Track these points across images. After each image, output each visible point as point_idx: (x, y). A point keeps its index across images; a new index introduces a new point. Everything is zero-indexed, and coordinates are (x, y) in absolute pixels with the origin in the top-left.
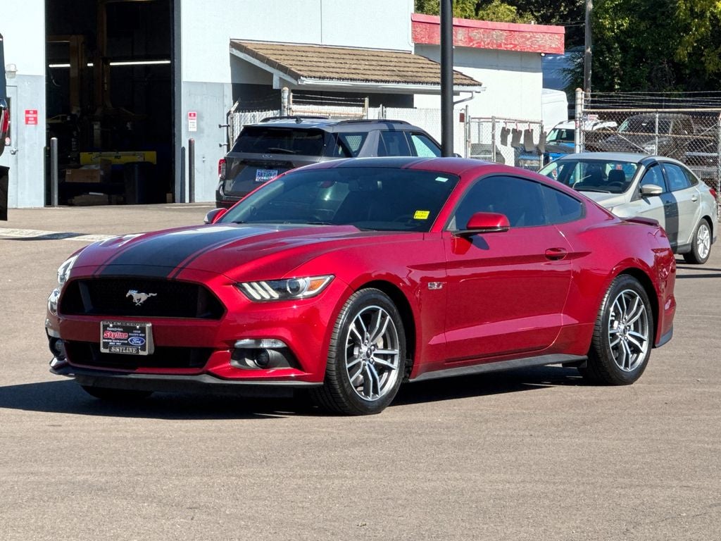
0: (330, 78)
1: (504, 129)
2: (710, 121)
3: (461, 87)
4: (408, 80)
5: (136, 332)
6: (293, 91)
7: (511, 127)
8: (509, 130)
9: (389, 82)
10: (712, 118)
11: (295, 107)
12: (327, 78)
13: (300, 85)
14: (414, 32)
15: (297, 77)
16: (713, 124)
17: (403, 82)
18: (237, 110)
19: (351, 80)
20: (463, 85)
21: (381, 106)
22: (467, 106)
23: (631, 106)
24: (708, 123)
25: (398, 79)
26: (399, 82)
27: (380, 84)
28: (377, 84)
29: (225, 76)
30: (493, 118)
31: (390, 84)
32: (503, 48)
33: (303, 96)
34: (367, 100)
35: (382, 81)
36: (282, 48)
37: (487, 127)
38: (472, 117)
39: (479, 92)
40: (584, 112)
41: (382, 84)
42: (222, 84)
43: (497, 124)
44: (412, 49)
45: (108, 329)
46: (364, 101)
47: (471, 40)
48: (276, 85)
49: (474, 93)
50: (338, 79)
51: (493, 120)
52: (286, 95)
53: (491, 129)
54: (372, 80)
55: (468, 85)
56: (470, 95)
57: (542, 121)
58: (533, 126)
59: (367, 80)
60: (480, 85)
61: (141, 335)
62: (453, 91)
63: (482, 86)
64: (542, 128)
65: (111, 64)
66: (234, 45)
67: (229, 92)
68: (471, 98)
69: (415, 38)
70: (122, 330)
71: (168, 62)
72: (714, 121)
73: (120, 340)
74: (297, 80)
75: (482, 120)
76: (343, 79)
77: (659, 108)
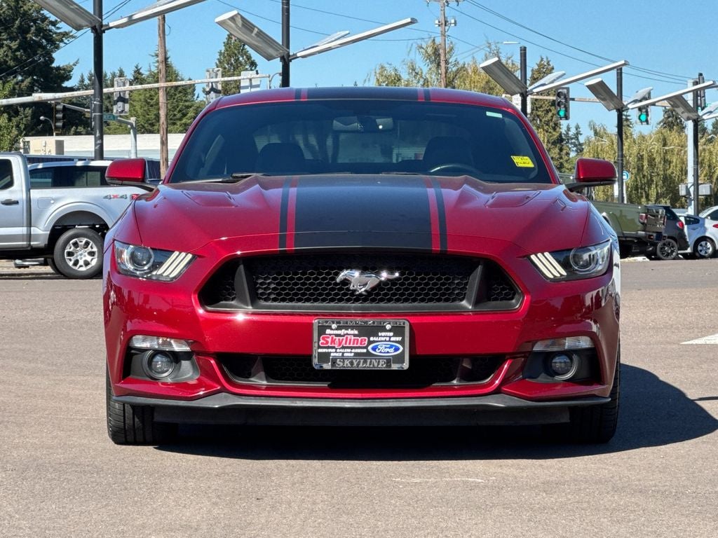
5: (383, 334)
45: (328, 331)
61: (393, 339)
70: (356, 332)
73: (352, 348)
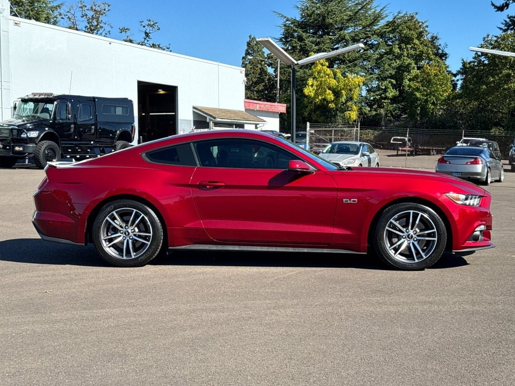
6: (214, 123)
11: (214, 128)
13: (216, 121)
14: (245, 105)
15: (215, 118)
18: (195, 128)
26: (241, 120)
29: (191, 117)
32: (269, 110)
33: (217, 124)
34: (234, 126)
35: (238, 120)
36: (208, 109)
42: (190, 120)
44: (244, 110)
47: (260, 108)
48: (208, 121)
52: (211, 124)
55: (262, 122)
56: (263, 125)
60: (266, 122)
65: (151, 114)
66: (194, 108)
67: (192, 123)
69: (245, 107)
71: (174, 113)
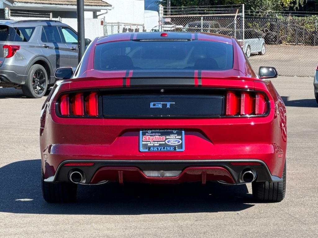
0: (31, 3)
1: (124, 28)
2: (230, 21)
3: (101, 7)
4: (73, 4)
6: (11, 10)
7: (127, 27)
8: (127, 29)
9: (62, 5)
10: (231, 19)
11: (12, 18)
12: (29, 3)
13: (14, 6)
16: (231, 22)
17: (70, 5)
19: (42, 3)
20: (102, 6)
21: (59, 17)
22: (104, 17)
23: (188, 13)
24: (229, 22)
25: (67, 3)
26: (68, 5)
27: (58, 6)
28: (56, 6)
30: (118, 23)
31: (63, 6)
34: (51, 14)
35: (59, 4)
37: (116, 28)
38: (107, 22)
39: (111, 10)
40: (163, 17)
41: (59, 6)
43: (120, 26)
46: (49, 15)
48: (2, 7)
49: (108, 10)
50: (35, 3)
51: (119, 24)
52: (7, 12)
53: (118, 29)
54: (53, 4)
55: (105, 6)
56: (106, 11)
57: (144, 24)
58: (139, 27)
59: (51, 4)
60: (111, 6)
62: (84, 9)
63: (112, 7)
64: (144, 27)
68: (107, 13)
72: (232, 21)
74: (12, 3)
75: (113, 24)
76: (38, 3)
77: (203, 14)
